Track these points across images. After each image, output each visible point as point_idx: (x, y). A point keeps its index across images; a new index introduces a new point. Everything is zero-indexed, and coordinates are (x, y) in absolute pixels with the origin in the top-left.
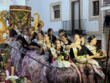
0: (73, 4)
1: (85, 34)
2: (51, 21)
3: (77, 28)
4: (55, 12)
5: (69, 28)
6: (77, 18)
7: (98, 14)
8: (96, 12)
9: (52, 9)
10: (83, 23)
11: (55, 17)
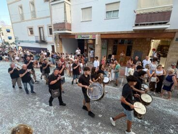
0: (40, 28)
1: (47, 43)
2: (29, 35)
3: (43, 39)
4: (31, 31)
5: (39, 39)
6: (42, 35)
7: (52, 34)
8: (51, 33)
9: (29, 30)
10: (45, 37)
11: (31, 34)
